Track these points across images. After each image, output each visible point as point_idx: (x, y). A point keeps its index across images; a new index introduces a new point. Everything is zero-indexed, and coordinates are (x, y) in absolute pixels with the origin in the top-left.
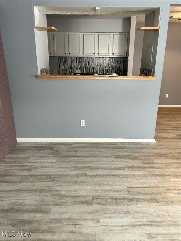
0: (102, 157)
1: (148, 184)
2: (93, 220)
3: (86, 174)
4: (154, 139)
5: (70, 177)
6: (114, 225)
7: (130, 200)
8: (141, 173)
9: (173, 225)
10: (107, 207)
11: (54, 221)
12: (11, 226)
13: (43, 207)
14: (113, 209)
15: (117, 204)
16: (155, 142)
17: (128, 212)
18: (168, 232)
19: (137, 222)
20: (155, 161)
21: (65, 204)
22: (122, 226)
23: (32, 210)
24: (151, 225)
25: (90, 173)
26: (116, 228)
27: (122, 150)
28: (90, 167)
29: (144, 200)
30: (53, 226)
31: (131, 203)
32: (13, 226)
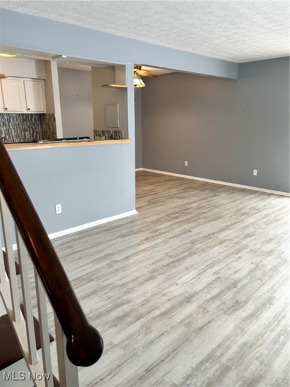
0: (108, 241)
1: (176, 246)
2: (172, 285)
3: (116, 261)
4: (136, 210)
5: (105, 270)
6: (189, 280)
7: (178, 261)
8: (160, 240)
9: (221, 261)
10: (169, 273)
11: (145, 302)
12: (113, 328)
13: (118, 301)
14: (176, 272)
15: (173, 267)
16: (137, 213)
17: (187, 269)
18: (222, 266)
19: (200, 270)
20: (158, 228)
21: (135, 288)
22: (195, 277)
23: (112, 308)
24: (209, 268)
25: (118, 258)
26: (193, 281)
27: (118, 229)
28: (110, 254)
29: (187, 256)
30: (149, 305)
31: (181, 263)
32: (115, 326)
